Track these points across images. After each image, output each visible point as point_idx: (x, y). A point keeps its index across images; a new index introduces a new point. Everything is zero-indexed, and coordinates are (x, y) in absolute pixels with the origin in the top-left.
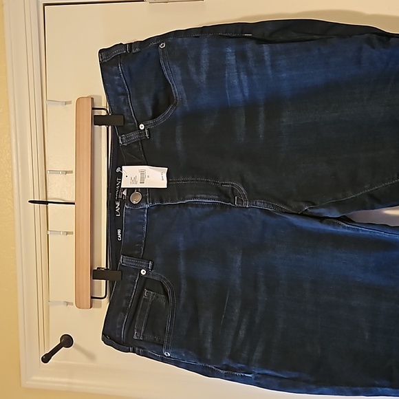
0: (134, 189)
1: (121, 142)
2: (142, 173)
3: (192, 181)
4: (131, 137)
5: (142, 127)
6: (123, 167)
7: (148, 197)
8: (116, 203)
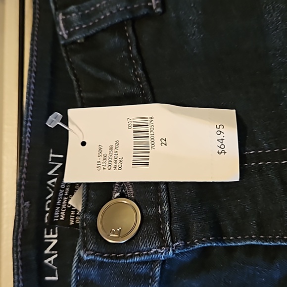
0: (111, 185)
1: (63, 32)
2: (141, 130)
6: (71, 112)
7: (167, 216)
8: (46, 236)
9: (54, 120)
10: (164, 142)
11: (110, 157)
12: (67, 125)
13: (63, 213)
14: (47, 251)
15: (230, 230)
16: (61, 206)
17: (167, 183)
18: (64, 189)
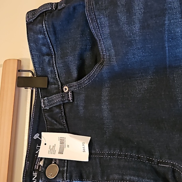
0: (52, 159)
1: (43, 106)
2: (62, 142)
3: (119, 155)
4: (53, 100)
5: (66, 89)
6: (43, 133)
7: (66, 171)
8: (33, 174)
9: (36, 136)
10: (68, 146)
11: (52, 150)
12: (41, 139)
13: (37, 167)
14: (33, 179)
15: (85, 177)
16: (37, 164)
17: (67, 160)
18: (39, 159)
